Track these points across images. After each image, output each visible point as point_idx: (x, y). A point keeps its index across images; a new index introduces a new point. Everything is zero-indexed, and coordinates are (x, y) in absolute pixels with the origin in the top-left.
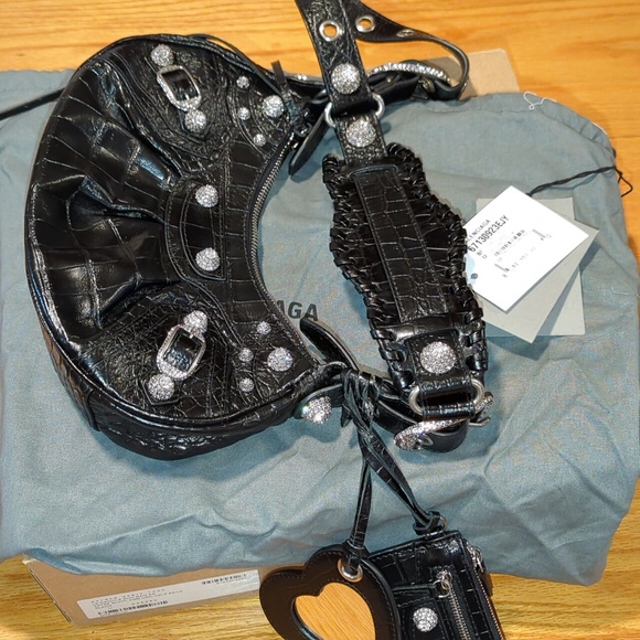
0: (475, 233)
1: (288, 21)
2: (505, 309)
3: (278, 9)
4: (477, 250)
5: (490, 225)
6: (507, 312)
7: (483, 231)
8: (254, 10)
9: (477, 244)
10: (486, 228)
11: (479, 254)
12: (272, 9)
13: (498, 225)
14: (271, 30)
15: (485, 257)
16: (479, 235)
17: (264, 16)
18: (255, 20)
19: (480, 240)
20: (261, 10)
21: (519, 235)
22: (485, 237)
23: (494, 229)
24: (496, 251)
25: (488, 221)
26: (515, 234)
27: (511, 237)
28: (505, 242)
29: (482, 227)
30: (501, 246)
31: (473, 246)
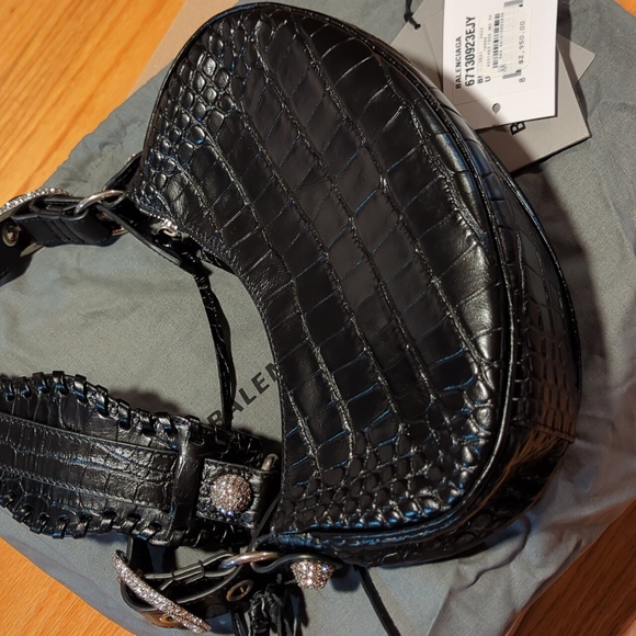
0: (458, 64)
1: (45, 100)
2: (553, 114)
3: (26, 99)
4: (476, 79)
5: (464, 42)
6: (556, 115)
7: (463, 55)
8: (10, 120)
9: (470, 73)
10: (463, 49)
11: (480, 81)
12: (22, 104)
13: (470, 34)
14: (40, 122)
15: (488, 78)
16: (463, 61)
17: (23, 117)
18: (19, 129)
19: (470, 66)
20: (15, 114)
21: (497, 24)
22: (470, 59)
23: (470, 41)
24: (492, 63)
25: (459, 39)
26: (493, 27)
27: (493, 34)
28: (492, 45)
29: (458, 51)
30: (492, 53)
31: (469, 79)
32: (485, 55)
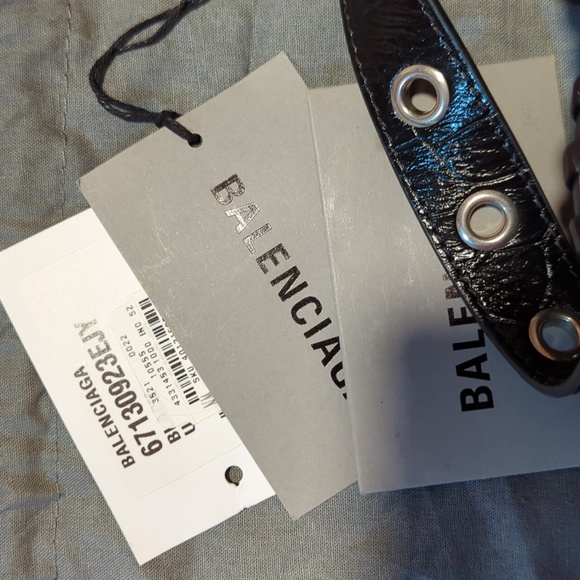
0: (106, 421)
4: (161, 437)
5: (96, 377)
7: (108, 400)
9: (142, 429)
10: (102, 389)
11: (174, 438)
13: (103, 355)
16: (115, 413)
19: (135, 417)
22: (128, 403)
23: (109, 367)
24: (182, 397)
25: (80, 372)
26: (148, 328)
27: (155, 341)
28: (163, 362)
29: (92, 395)
30: (173, 379)
31: (145, 442)
32: (158, 384)
